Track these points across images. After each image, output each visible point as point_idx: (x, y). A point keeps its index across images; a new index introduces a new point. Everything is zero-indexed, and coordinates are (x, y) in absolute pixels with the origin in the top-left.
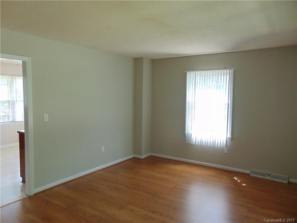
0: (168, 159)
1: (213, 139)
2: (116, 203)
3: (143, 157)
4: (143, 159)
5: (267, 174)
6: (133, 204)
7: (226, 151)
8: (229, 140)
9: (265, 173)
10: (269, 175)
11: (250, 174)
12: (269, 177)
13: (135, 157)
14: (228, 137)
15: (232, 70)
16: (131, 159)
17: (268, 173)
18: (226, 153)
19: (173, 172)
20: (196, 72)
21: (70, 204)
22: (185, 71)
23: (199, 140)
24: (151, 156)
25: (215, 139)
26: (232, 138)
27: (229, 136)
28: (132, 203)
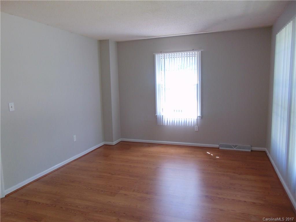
0: (139, 142)
1: (184, 119)
2: (106, 191)
3: (114, 143)
4: (115, 145)
5: (233, 146)
6: (124, 189)
7: (196, 129)
8: (200, 118)
9: (232, 145)
10: (235, 146)
11: (219, 148)
12: (236, 148)
13: (106, 144)
14: (198, 116)
15: (200, 52)
16: (102, 146)
17: (235, 145)
18: (197, 131)
19: (149, 154)
20: (165, 54)
21: (55, 200)
22: (154, 53)
23: (171, 122)
24: (121, 141)
25: (186, 119)
26: (202, 117)
27: (199, 114)
28: (122, 188)
